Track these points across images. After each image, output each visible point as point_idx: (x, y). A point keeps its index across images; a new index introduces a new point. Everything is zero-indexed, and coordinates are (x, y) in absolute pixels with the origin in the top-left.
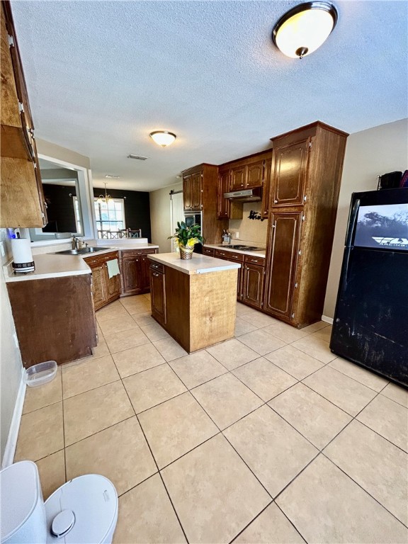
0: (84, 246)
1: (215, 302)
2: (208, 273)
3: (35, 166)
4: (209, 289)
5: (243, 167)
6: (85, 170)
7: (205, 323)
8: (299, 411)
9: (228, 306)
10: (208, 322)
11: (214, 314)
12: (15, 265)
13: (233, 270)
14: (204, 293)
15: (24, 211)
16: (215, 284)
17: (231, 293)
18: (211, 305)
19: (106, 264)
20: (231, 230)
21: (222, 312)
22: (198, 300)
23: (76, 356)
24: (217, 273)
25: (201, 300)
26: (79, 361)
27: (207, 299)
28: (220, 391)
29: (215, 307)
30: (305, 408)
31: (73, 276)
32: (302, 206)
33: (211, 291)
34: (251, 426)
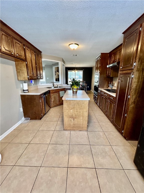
0: (57, 86)
1: (76, 113)
2: (72, 100)
3: (26, 63)
4: (73, 107)
5: (117, 52)
6: (60, 62)
7: (71, 121)
8: (78, 183)
9: (83, 116)
10: (72, 121)
11: (75, 118)
12: (24, 90)
13: (86, 101)
14: (71, 108)
15: (24, 76)
16: (76, 105)
17: (85, 111)
18: (74, 114)
19: (59, 92)
20: (113, 82)
21: (80, 118)
22: (67, 111)
23: (35, 119)
24: (76, 101)
25: (69, 111)
26: (36, 120)
27: (72, 111)
28: (58, 151)
29: (76, 115)
30: (82, 184)
31: (35, 95)
32: (133, 69)
33: (74, 108)
34: (52, 173)
